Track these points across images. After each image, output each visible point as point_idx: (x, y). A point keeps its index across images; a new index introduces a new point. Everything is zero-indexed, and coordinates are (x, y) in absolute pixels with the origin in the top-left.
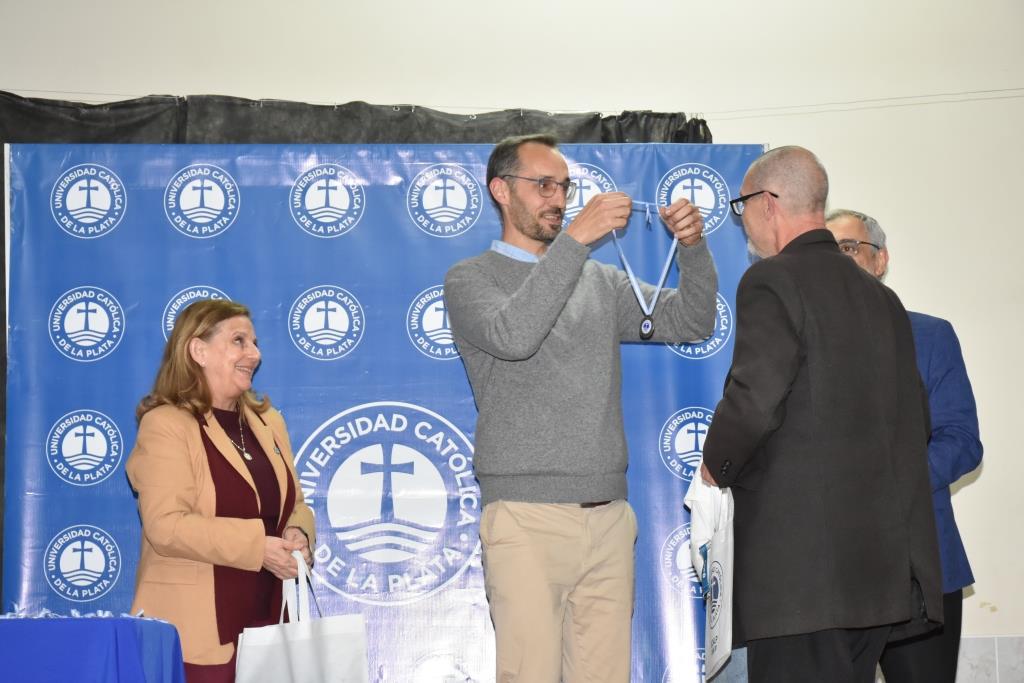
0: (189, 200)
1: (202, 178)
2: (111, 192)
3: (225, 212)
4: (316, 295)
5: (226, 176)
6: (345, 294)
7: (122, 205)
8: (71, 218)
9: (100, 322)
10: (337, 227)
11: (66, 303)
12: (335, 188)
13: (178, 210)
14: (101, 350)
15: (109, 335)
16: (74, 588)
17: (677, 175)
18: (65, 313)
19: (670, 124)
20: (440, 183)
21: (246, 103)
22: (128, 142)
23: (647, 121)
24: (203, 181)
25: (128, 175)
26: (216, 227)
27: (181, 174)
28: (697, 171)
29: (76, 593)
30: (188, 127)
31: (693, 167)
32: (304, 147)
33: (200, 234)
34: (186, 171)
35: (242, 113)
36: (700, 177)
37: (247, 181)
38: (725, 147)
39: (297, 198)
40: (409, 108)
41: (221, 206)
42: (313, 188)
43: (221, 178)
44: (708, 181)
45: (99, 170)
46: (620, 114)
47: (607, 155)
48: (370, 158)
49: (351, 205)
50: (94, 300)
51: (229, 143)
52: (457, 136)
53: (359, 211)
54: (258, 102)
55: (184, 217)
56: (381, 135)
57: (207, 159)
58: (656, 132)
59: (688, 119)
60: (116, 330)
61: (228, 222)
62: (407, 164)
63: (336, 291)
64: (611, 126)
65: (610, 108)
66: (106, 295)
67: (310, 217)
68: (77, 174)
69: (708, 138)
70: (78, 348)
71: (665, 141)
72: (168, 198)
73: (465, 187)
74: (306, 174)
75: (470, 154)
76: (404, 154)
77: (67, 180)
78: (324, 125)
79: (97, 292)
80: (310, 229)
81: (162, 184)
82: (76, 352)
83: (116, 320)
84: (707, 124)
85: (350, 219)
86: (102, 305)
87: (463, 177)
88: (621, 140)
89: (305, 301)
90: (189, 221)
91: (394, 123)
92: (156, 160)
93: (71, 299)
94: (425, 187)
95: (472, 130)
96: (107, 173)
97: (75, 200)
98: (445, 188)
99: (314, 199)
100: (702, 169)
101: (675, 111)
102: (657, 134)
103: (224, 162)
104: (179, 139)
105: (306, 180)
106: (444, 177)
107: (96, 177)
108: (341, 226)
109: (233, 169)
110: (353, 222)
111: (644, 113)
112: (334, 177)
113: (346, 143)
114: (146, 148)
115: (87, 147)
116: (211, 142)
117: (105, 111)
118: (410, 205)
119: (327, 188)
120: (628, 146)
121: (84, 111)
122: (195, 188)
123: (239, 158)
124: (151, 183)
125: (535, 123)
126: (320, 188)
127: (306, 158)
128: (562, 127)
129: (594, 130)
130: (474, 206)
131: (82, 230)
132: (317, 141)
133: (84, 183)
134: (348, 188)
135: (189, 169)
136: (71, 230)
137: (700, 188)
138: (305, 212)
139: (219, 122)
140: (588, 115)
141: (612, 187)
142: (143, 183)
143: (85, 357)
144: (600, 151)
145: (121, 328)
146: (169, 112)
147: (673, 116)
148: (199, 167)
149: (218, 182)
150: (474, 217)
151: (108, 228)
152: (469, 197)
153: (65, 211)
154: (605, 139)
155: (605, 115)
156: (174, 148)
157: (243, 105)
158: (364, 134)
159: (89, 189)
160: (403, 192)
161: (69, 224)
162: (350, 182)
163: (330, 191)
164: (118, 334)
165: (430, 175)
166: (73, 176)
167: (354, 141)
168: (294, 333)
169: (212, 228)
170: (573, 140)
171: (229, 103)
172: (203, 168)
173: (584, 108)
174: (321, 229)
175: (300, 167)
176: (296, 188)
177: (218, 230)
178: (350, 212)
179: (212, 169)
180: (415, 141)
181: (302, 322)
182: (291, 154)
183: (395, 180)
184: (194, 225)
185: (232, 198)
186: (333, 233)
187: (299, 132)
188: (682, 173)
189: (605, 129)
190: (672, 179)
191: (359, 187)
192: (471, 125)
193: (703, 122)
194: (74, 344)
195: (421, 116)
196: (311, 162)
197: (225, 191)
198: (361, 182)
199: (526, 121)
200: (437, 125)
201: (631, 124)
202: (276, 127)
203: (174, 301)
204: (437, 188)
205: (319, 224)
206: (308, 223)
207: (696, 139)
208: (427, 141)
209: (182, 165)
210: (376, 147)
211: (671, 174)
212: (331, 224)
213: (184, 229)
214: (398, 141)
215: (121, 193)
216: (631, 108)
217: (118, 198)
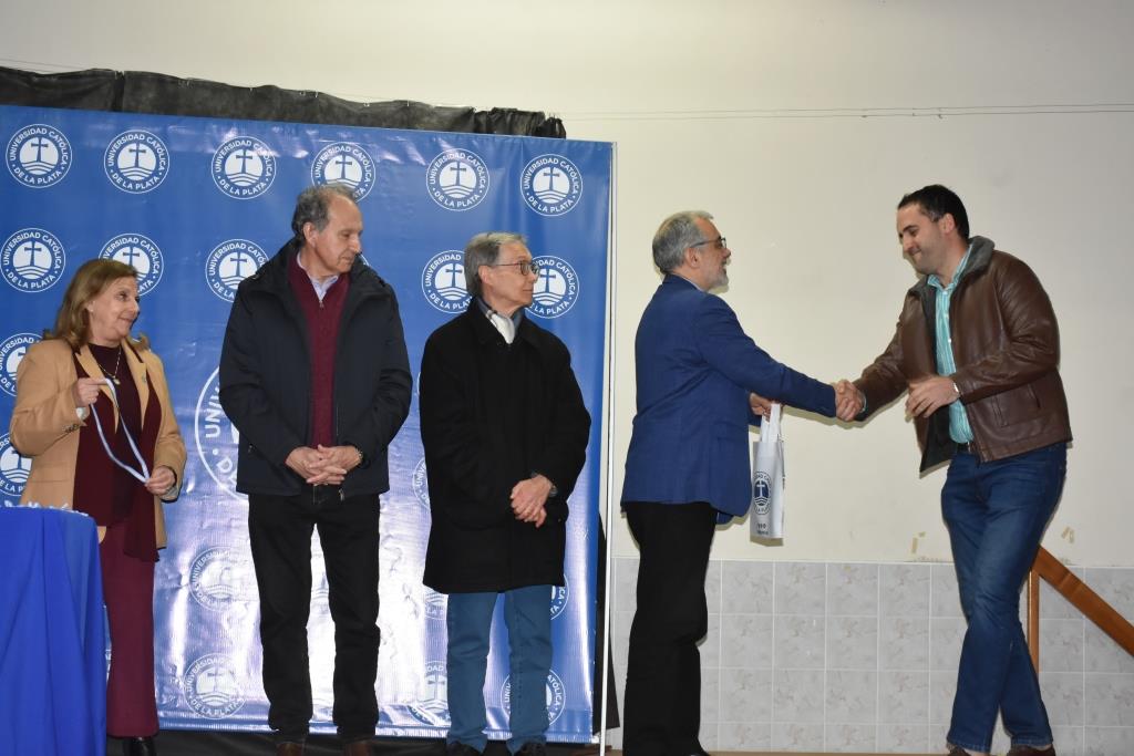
0: (126, 160)
1: (138, 142)
2: (59, 150)
3: (155, 173)
4: (230, 247)
5: (158, 141)
6: (255, 248)
7: (68, 161)
8: (23, 169)
9: (44, 259)
10: (251, 191)
11: (15, 241)
12: (251, 158)
13: (116, 169)
14: (43, 283)
15: (51, 271)
16: (11, 484)
17: (539, 164)
18: (14, 250)
19: (530, 122)
20: (340, 158)
21: (175, 80)
22: (73, 108)
23: (513, 117)
24: (138, 145)
25: (74, 136)
26: (148, 184)
27: (120, 138)
28: (555, 162)
29: (13, 488)
30: (124, 99)
31: (553, 158)
32: (226, 121)
33: (134, 189)
34: (124, 136)
35: (171, 88)
36: (558, 166)
37: (177, 148)
38: (580, 142)
39: (219, 163)
40: (314, 93)
41: (153, 167)
42: (232, 157)
43: (154, 143)
44: (564, 170)
45: (49, 130)
46: (490, 110)
47: (481, 143)
48: (283, 133)
49: (264, 172)
50: (40, 240)
51: (158, 113)
52: (353, 120)
53: (270, 178)
54: (186, 81)
55: (121, 175)
56: (288, 115)
57: (142, 127)
58: (520, 127)
59: (547, 118)
60: (57, 267)
61: (158, 181)
62: (314, 141)
63: (248, 245)
64: (482, 119)
65: (482, 104)
66: (50, 237)
67: (228, 181)
68: (31, 132)
69: (562, 134)
70: (24, 280)
71: (527, 134)
72: (107, 157)
73: (361, 163)
74: (227, 145)
75: (366, 135)
76: (311, 133)
77: (22, 137)
78: (241, 103)
79: (43, 234)
80: (228, 191)
81: (103, 146)
82: (22, 283)
83: (58, 259)
84: (563, 123)
85: (263, 185)
86: (46, 245)
87: (360, 155)
88: (490, 131)
89: (221, 252)
90: (125, 178)
91: (299, 106)
92: (98, 124)
93: (20, 238)
94: (327, 162)
95: (365, 116)
96: (56, 133)
97: (28, 154)
98: (344, 163)
99: (233, 166)
100: (561, 160)
101: (537, 111)
102: (522, 127)
103: (157, 130)
104: (116, 108)
105: (226, 149)
106: (344, 154)
107: (46, 136)
108: (255, 190)
109: (165, 137)
110: (265, 187)
111: (510, 111)
112: (251, 148)
113: (258, 120)
114: (92, 114)
115: (41, 110)
116: (143, 112)
117: (54, 80)
118: (314, 176)
119: (244, 157)
120: (498, 137)
121: (36, 79)
122: (131, 151)
123: (171, 127)
124: (94, 143)
125: (418, 113)
126: (238, 157)
127: (227, 131)
128: (440, 118)
129: (467, 122)
130: (368, 180)
131: (32, 180)
132: (233, 117)
133: (36, 141)
134: (261, 157)
135: (127, 134)
136: (22, 179)
137: (558, 175)
138: (224, 176)
139: (151, 95)
140: (463, 109)
141: (484, 170)
142: (87, 144)
143: (29, 289)
144: (477, 139)
145: (61, 265)
146: (109, 85)
147: (535, 114)
148: (136, 133)
149: (151, 147)
150: (367, 189)
151: (55, 180)
152: (364, 172)
153: (18, 163)
154: (477, 130)
155: (478, 110)
156: (115, 115)
157: (173, 82)
158: (274, 112)
159: (40, 145)
160: (309, 165)
161: (21, 174)
162: (264, 153)
163: (247, 160)
164: (60, 270)
165: (331, 152)
166: (27, 134)
167: (265, 118)
168: (210, 278)
169: (145, 185)
170: (451, 129)
171: (160, 80)
172: (139, 134)
173: (460, 102)
174: (237, 192)
175: (222, 138)
176: (217, 155)
177: (150, 187)
178: (262, 178)
179: (147, 135)
180: (317, 122)
181: (217, 269)
182: (214, 127)
183: (302, 154)
184: (129, 181)
185: (162, 160)
186: (247, 195)
187: (219, 108)
188: (544, 162)
189: (477, 123)
190: (534, 166)
191: (271, 158)
192: (367, 111)
193: (559, 121)
194: (20, 277)
195: (323, 101)
196: (231, 135)
197: (157, 155)
198: (272, 153)
199: (412, 111)
200: (336, 110)
201: (500, 118)
202: (200, 103)
203: (109, 245)
204: (337, 162)
205: (236, 187)
206: (226, 186)
207: (553, 134)
208: (328, 123)
209: (121, 129)
210: (287, 125)
211: (535, 162)
212: (246, 188)
213: (120, 185)
214: (303, 121)
215: (67, 150)
216: (500, 105)
217: (65, 155)
